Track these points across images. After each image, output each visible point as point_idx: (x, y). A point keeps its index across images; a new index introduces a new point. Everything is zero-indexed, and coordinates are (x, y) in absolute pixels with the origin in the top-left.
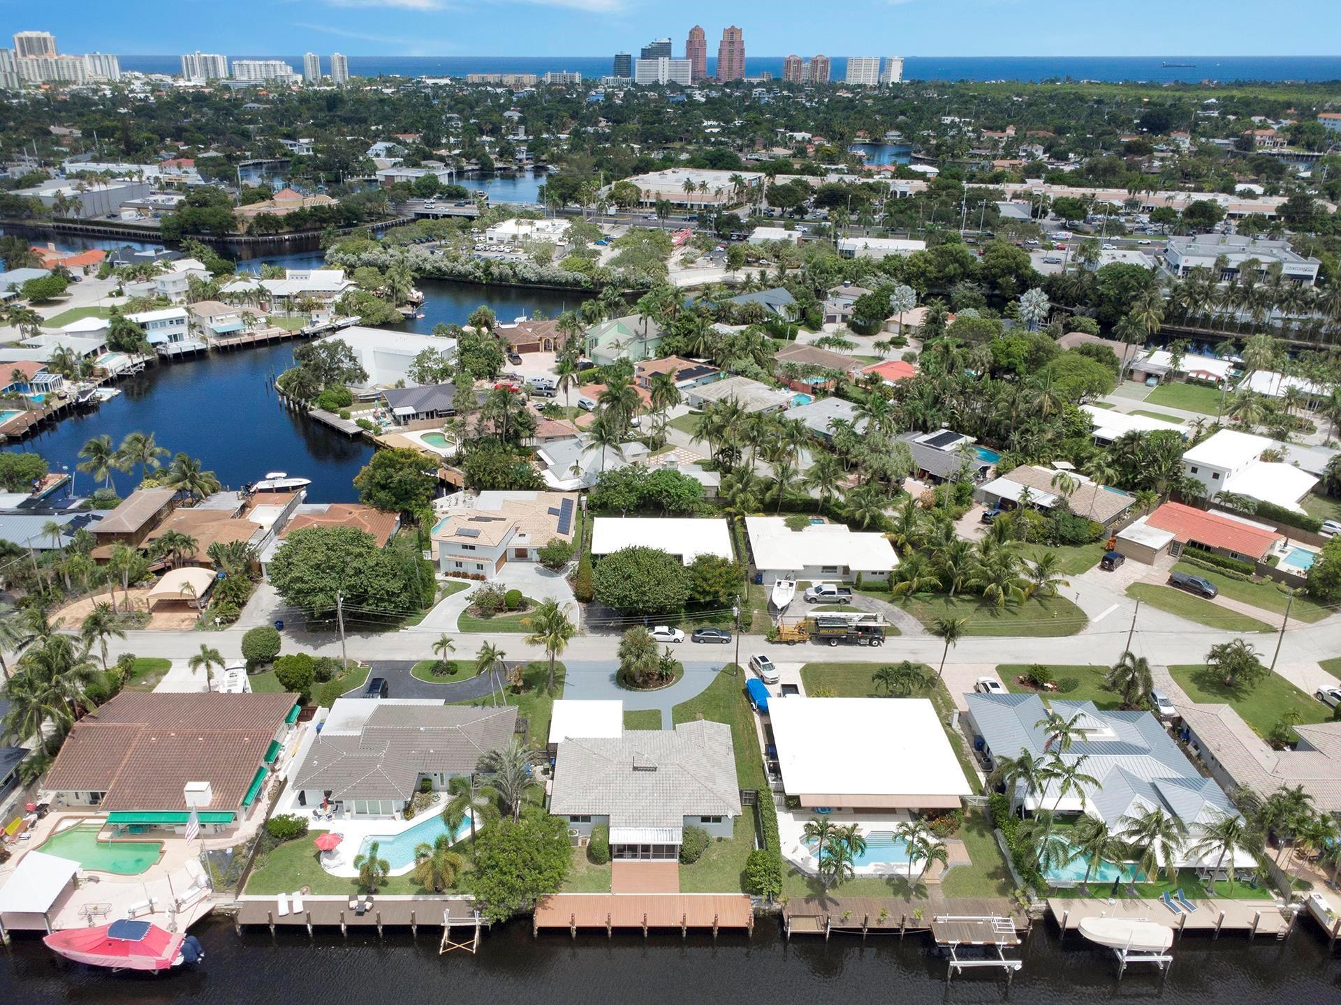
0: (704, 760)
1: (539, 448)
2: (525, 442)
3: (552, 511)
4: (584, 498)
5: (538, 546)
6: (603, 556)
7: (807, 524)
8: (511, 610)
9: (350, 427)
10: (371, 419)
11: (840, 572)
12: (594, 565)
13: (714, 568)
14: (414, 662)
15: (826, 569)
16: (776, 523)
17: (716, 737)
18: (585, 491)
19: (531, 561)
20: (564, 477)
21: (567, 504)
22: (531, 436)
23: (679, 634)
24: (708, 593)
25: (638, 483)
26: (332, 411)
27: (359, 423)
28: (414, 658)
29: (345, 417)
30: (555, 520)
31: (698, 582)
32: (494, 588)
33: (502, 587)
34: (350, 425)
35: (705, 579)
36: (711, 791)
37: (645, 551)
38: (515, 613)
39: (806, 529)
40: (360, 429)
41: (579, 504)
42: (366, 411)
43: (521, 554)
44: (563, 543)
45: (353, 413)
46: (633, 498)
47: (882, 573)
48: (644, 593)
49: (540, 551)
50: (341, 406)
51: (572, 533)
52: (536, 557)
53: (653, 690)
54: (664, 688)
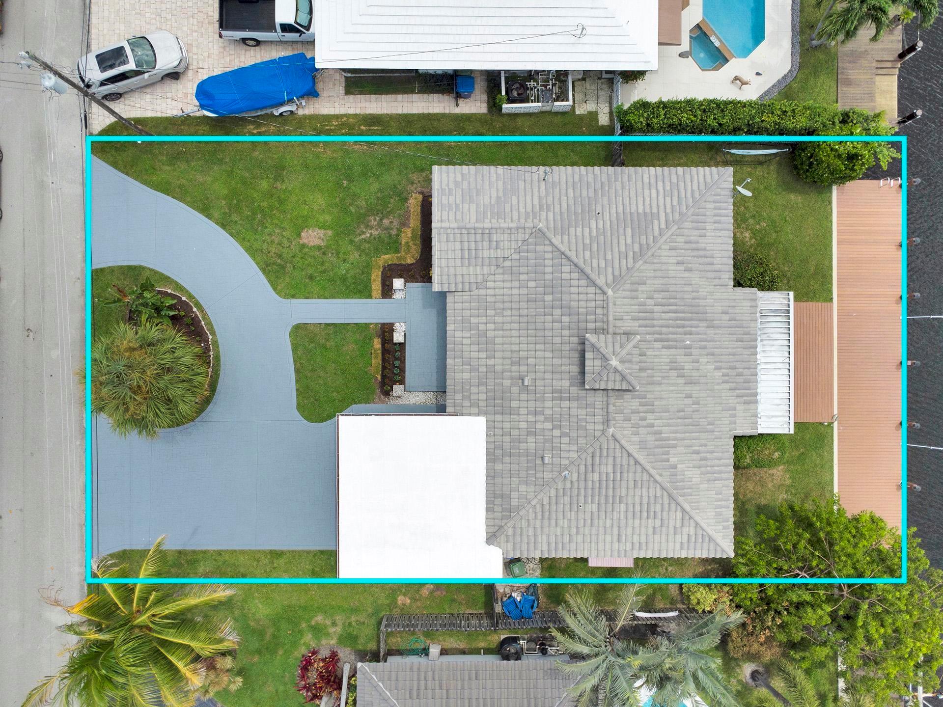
53: (215, 342)
54: (205, 315)
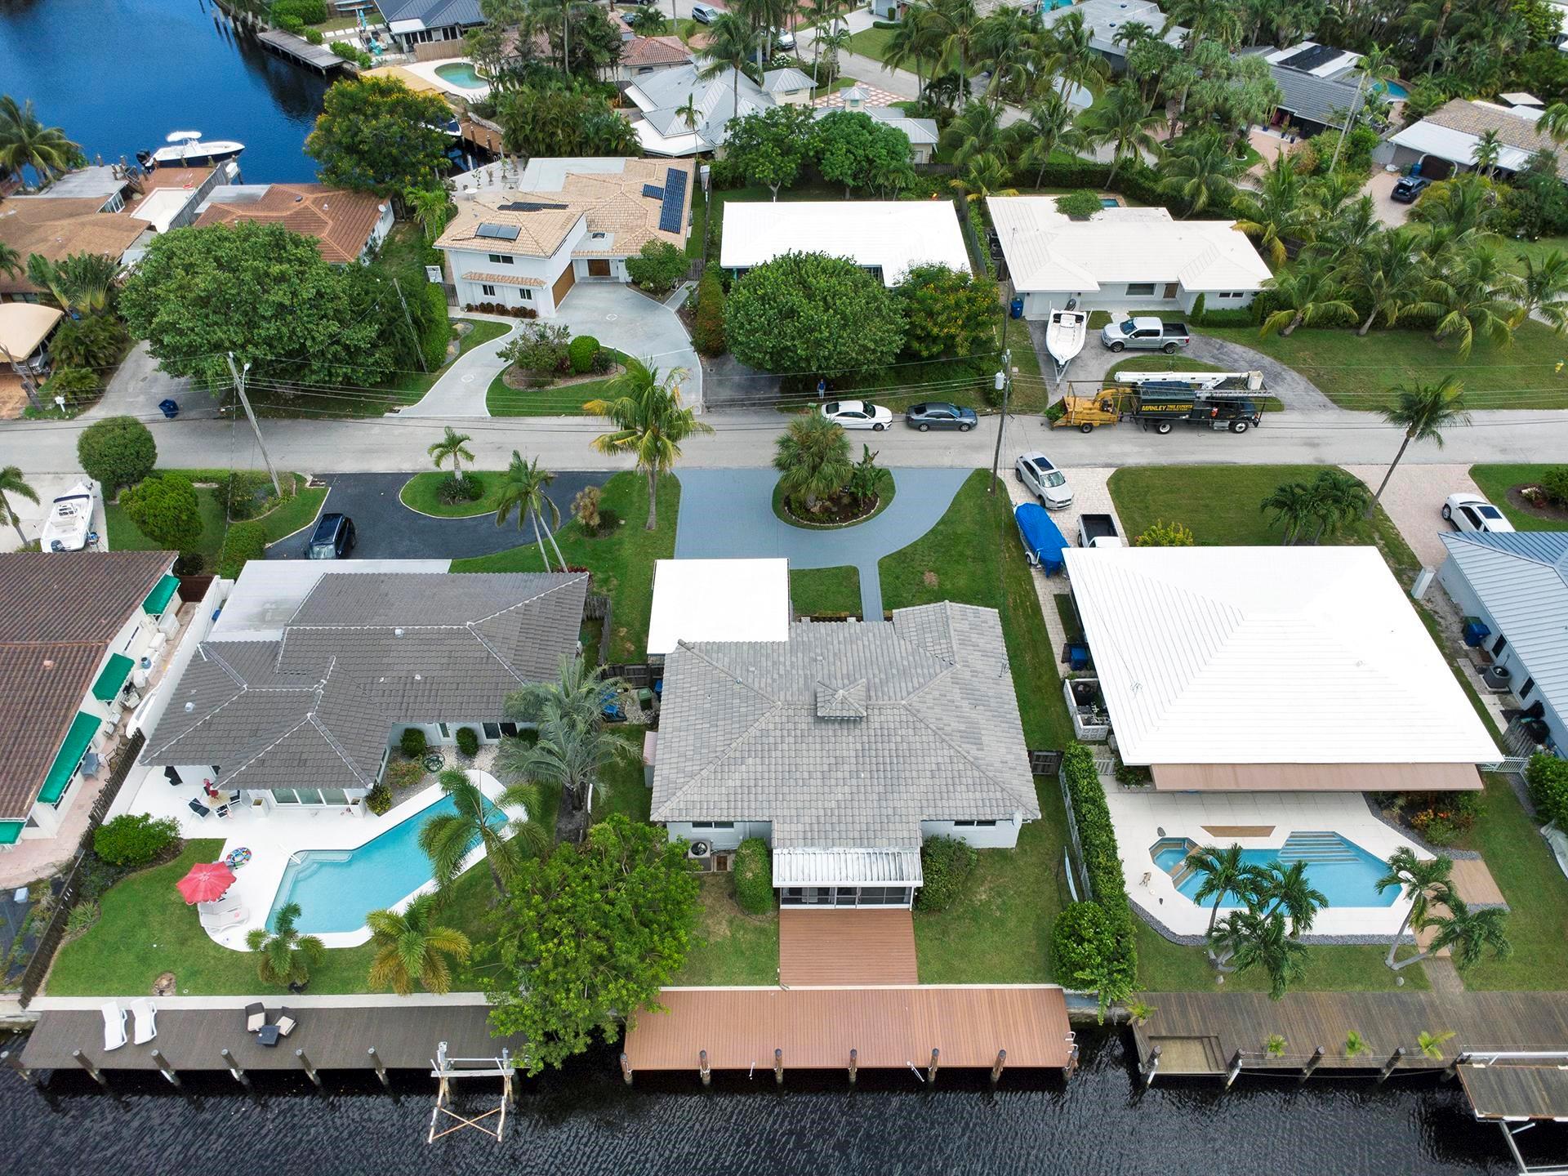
0: (956, 694)
1: (629, 84)
2: (606, 75)
3: (649, 192)
4: (706, 169)
5: (627, 254)
6: (742, 271)
7: (1097, 207)
8: (580, 373)
9: (323, 57)
10: (357, 44)
11: (1159, 293)
12: (726, 288)
13: (944, 291)
14: (407, 475)
15: (1135, 288)
16: (1042, 206)
17: (974, 637)
18: (706, 155)
19: (616, 283)
20: (669, 132)
21: (676, 177)
22: (613, 63)
23: (883, 414)
24: (935, 340)
25: (800, 139)
26: (294, 31)
27: (339, 50)
28: (407, 467)
29: (315, 40)
30: (655, 207)
31: (916, 319)
32: (549, 333)
33: (564, 332)
34: (322, 54)
35: (931, 314)
36: (975, 765)
37: (818, 263)
38: (586, 380)
39: (1095, 216)
40: (336, 60)
41: (698, 181)
42: (350, 31)
43: (599, 268)
44: (670, 249)
45: (329, 34)
46: (791, 166)
47: (1238, 294)
48: (818, 344)
49: (630, 264)
50: (308, 22)
51: (686, 231)
52: (623, 275)
53: (841, 527)
54: (861, 522)
